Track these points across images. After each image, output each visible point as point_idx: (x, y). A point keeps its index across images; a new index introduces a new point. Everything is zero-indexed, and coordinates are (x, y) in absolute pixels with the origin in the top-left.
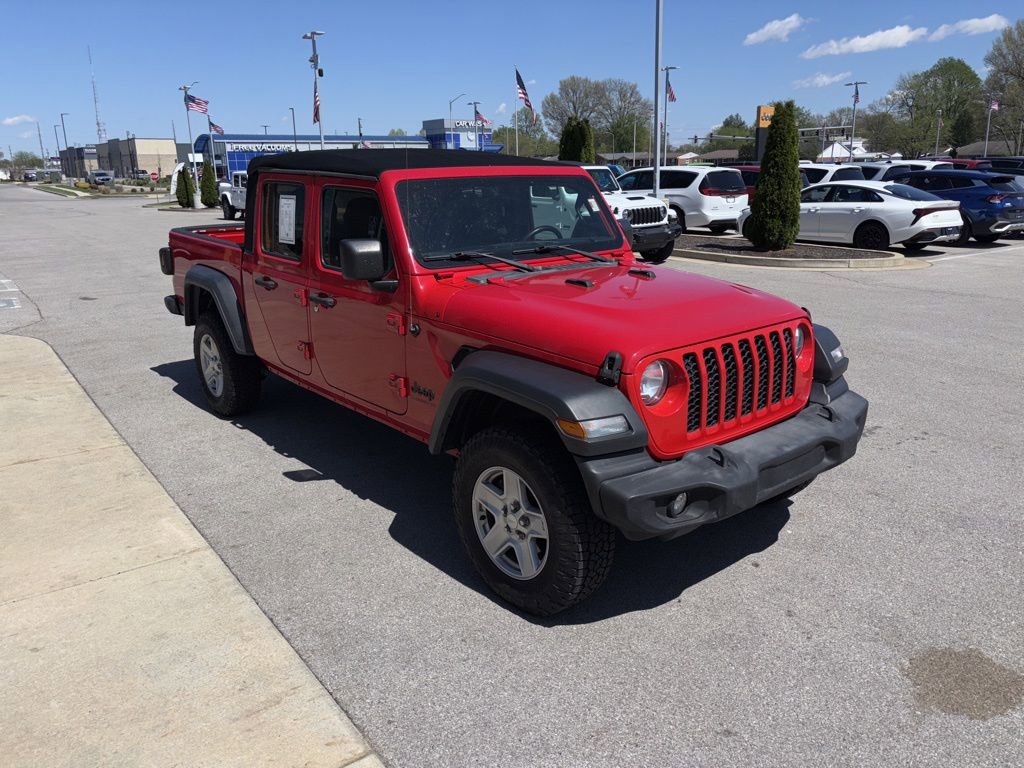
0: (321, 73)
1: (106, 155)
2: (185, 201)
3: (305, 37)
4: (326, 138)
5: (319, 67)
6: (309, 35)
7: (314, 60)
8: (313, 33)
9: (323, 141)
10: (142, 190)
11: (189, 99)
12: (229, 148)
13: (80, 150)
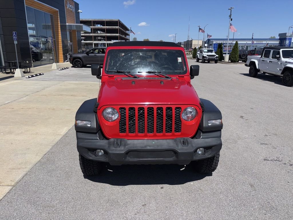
0: (231, 20)
1: (186, 44)
2: (194, 57)
3: (229, 9)
4: (229, 39)
5: (231, 18)
6: (230, 8)
7: (230, 16)
8: (231, 8)
9: (228, 40)
10: (189, 53)
11: (200, 29)
12: (214, 42)
13: (181, 43)
